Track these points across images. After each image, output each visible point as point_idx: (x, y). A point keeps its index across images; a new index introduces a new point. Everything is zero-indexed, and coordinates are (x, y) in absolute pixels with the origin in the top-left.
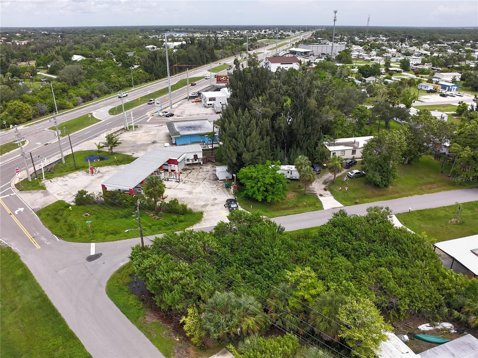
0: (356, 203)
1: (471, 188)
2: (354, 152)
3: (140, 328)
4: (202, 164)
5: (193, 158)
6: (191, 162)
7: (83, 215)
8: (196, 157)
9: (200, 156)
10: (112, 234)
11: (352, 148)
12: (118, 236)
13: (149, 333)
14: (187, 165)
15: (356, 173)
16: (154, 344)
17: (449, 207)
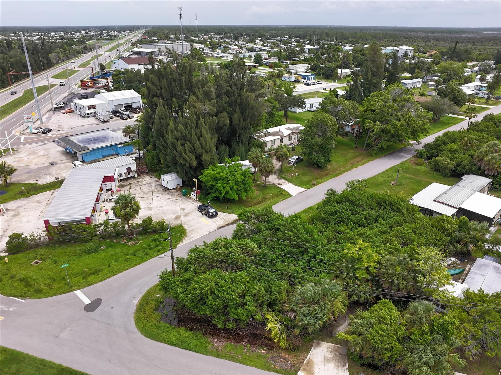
0: (314, 185)
1: (385, 156)
2: (281, 140)
3: (218, 356)
4: (136, 177)
5: (126, 171)
6: (124, 177)
7: (32, 264)
8: (129, 170)
9: (134, 168)
10: (93, 274)
11: (279, 137)
12: (101, 274)
13: (232, 357)
14: (121, 180)
15: (297, 159)
16: (247, 365)
17: (383, 173)
